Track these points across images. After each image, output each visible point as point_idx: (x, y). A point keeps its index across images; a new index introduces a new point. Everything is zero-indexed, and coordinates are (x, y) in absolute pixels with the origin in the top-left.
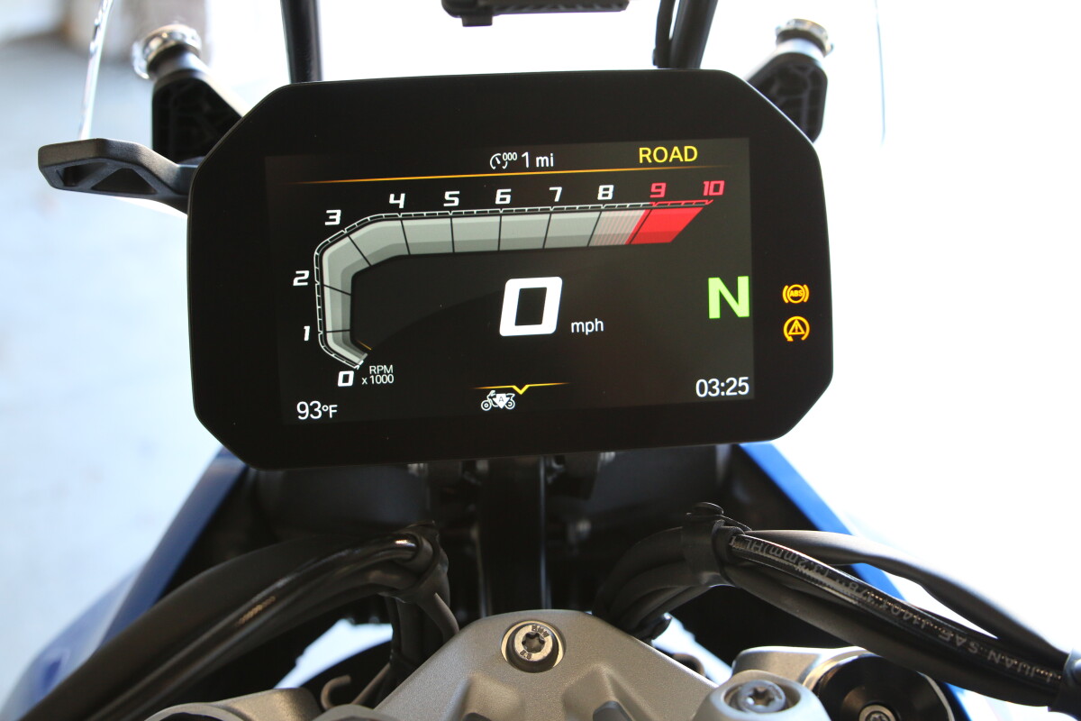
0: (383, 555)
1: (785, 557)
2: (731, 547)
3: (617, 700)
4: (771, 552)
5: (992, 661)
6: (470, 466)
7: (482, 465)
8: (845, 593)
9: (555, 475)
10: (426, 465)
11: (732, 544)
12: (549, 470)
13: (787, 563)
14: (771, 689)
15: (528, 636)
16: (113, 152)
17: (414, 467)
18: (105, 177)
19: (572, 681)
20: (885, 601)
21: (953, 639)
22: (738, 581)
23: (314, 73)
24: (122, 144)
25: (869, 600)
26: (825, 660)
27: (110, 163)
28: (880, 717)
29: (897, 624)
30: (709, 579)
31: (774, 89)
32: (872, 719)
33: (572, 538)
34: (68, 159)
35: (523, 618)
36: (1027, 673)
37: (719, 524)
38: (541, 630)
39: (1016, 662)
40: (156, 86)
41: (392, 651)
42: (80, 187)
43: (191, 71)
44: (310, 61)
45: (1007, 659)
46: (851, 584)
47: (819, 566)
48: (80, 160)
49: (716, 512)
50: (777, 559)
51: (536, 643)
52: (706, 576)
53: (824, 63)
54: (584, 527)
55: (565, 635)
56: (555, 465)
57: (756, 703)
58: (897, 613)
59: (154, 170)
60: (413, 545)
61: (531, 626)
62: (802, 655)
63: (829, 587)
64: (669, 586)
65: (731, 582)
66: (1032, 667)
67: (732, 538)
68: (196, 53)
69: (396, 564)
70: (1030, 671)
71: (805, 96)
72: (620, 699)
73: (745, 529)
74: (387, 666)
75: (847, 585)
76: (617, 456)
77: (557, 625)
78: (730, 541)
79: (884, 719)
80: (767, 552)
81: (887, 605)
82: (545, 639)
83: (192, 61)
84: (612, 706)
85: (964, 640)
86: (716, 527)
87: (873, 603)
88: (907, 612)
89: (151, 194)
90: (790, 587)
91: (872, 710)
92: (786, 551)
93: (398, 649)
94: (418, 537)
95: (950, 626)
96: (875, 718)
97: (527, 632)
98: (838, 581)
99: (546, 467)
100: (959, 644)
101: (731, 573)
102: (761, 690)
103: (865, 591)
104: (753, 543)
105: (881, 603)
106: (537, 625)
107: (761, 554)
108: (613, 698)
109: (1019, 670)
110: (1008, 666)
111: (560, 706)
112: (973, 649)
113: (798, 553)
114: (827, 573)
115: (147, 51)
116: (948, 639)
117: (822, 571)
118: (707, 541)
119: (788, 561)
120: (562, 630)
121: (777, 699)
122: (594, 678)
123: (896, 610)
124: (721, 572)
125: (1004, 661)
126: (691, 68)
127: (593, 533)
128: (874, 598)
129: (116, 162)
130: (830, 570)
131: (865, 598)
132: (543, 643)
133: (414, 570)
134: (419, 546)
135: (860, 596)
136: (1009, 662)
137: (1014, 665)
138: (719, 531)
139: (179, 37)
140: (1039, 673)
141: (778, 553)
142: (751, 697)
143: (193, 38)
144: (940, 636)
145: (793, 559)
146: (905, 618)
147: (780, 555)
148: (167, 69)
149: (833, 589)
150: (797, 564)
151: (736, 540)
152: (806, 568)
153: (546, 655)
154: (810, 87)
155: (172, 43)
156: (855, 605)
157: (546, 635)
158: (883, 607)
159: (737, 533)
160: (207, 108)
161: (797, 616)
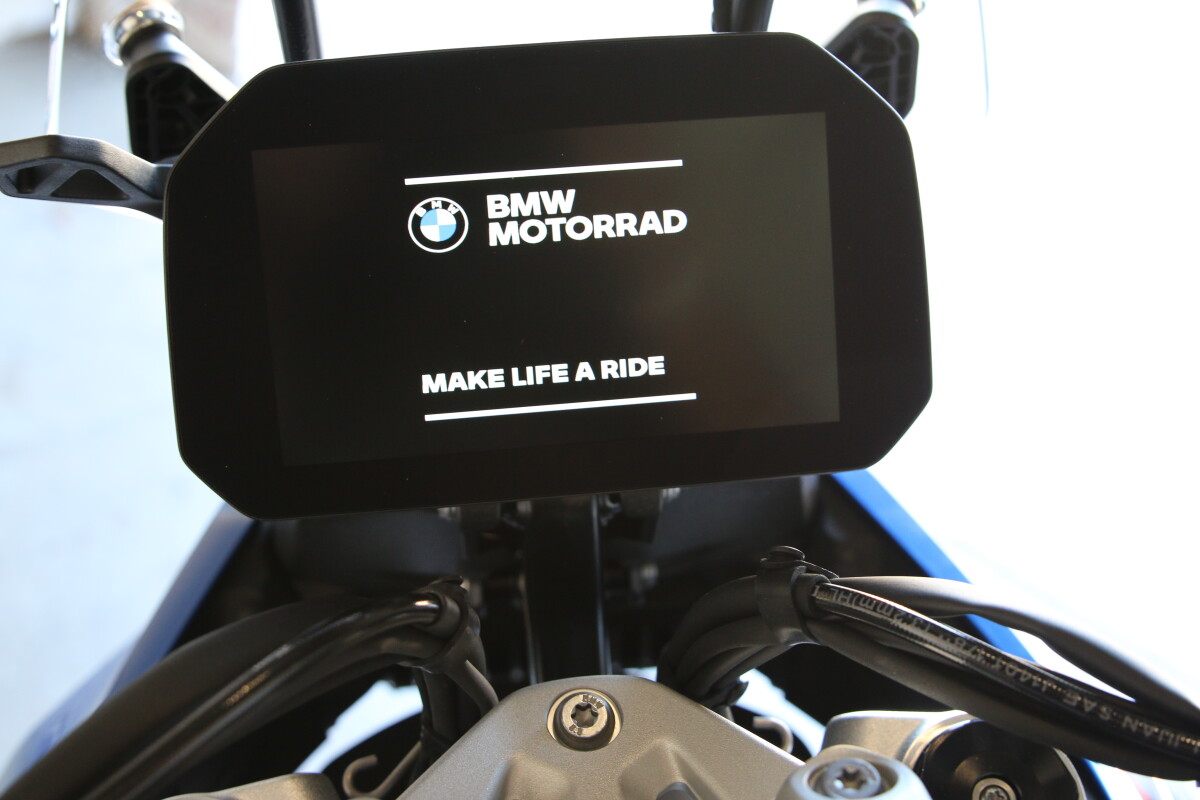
0: (401, 618)
1: (878, 609)
2: (814, 598)
3: (684, 782)
4: (861, 603)
5: (1128, 729)
6: (511, 509)
7: (524, 507)
8: (950, 650)
9: (610, 516)
10: (459, 508)
11: (815, 595)
12: (603, 510)
13: (880, 616)
14: (863, 769)
15: (578, 707)
16: (68, 151)
17: (445, 511)
18: (64, 181)
19: (630, 760)
20: (999, 660)
21: (1081, 704)
22: (823, 638)
23: (311, 50)
24: (79, 141)
25: (979, 659)
26: (931, 726)
27: (66, 164)
28: (997, 792)
29: (1013, 687)
30: (788, 636)
31: (857, 56)
32: (987, 795)
33: (636, 586)
34: (17, 160)
35: (572, 686)
36: (1170, 742)
37: (800, 571)
38: (594, 701)
39: (1156, 730)
40: (130, 72)
41: (423, 727)
42: (37, 193)
43: (170, 54)
44: (305, 37)
45: (1146, 726)
46: (957, 640)
47: (919, 620)
48: (30, 161)
49: (797, 556)
50: (868, 612)
51: (587, 715)
52: (786, 633)
53: (913, 22)
54: (650, 573)
55: (622, 706)
56: (610, 504)
57: (845, 787)
58: (1013, 674)
59: (121, 170)
60: (434, 606)
61: (581, 696)
62: (904, 721)
63: (931, 644)
64: (742, 646)
65: (816, 640)
66: (1176, 733)
67: (814, 589)
68: (177, 34)
69: (415, 630)
70: (1174, 739)
71: (893, 63)
72: (689, 780)
73: (830, 576)
74: (418, 746)
75: (952, 642)
76: (682, 492)
77: (612, 694)
78: (813, 591)
79: (1002, 794)
80: (857, 604)
81: (1001, 664)
82: (599, 711)
83: (171, 43)
84: (679, 788)
85: (1094, 705)
86: (795, 575)
87: (984, 662)
88: (1024, 672)
89: (122, 199)
90: (885, 644)
91: (989, 784)
92: (879, 602)
93: (429, 724)
94: (441, 597)
95: (1076, 687)
96: (991, 794)
97: (577, 703)
98: (941, 636)
99: (599, 507)
100: (1087, 709)
101: (815, 628)
102: (851, 770)
103: (974, 648)
104: (839, 593)
105: (993, 662)
106: (589, 694)
107: (848, 606)
108: (680, 779)
109: (1160, 739)
110: (1148, 734)
111: (616, 790)
112: (1105, 715)
113: (893, 604)
114: (928, 627)
115: (120, 32)
116: (1074, 704)
117: (922, 625)
118: (784, 591)
119: (881, 614)
120: (619, 699)
121: (871, 782)
122: (656, 756)
123: (1011, 670)
124: (803, 629)
125: (1142, 728)
126: (757, 32)
127: (661, 580)
128: (985, 656)
129: (73, 163)
130: (932, 624)
131: (974, 657)
132: (595, 715)
133: (438, 636)
134: (442, 607)
135: (968, 654)
136: (1149, 730)
137: (1154, 733)
138: (800, 579)
139: (157, 15)
140: (1185, 742)
141: (870, 604)
142: (839, 779)
143: (173, 17)
144: (1065, 701)
145: (887, 611)
146: (1022, 679)
147: (872, 607)
148: (142, 53)
149: (935, 646)
150: (892, 617)
151: (820, 590)
152: (903, 622)
153: (599, 729)
154: (898, 51)
155: (148, 22)
156: (962, 666)
157: (600, 705)
158: (997, 666)
159: (820, 582)
160: (191, 97)
161: (892, 678)
